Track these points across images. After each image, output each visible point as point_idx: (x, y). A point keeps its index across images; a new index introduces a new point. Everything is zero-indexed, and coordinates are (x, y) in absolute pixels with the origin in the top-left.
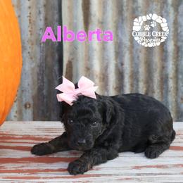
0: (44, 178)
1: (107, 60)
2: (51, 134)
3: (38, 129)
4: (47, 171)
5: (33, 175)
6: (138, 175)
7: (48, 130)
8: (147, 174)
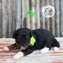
0: (6, 58)
1: (37, 18)
2: (8, 43)
3: (4, 41)
4: (7, 55)
5: (2, 57)
6: (36, 56)
7: (7, 41)
8: (39, 56)
